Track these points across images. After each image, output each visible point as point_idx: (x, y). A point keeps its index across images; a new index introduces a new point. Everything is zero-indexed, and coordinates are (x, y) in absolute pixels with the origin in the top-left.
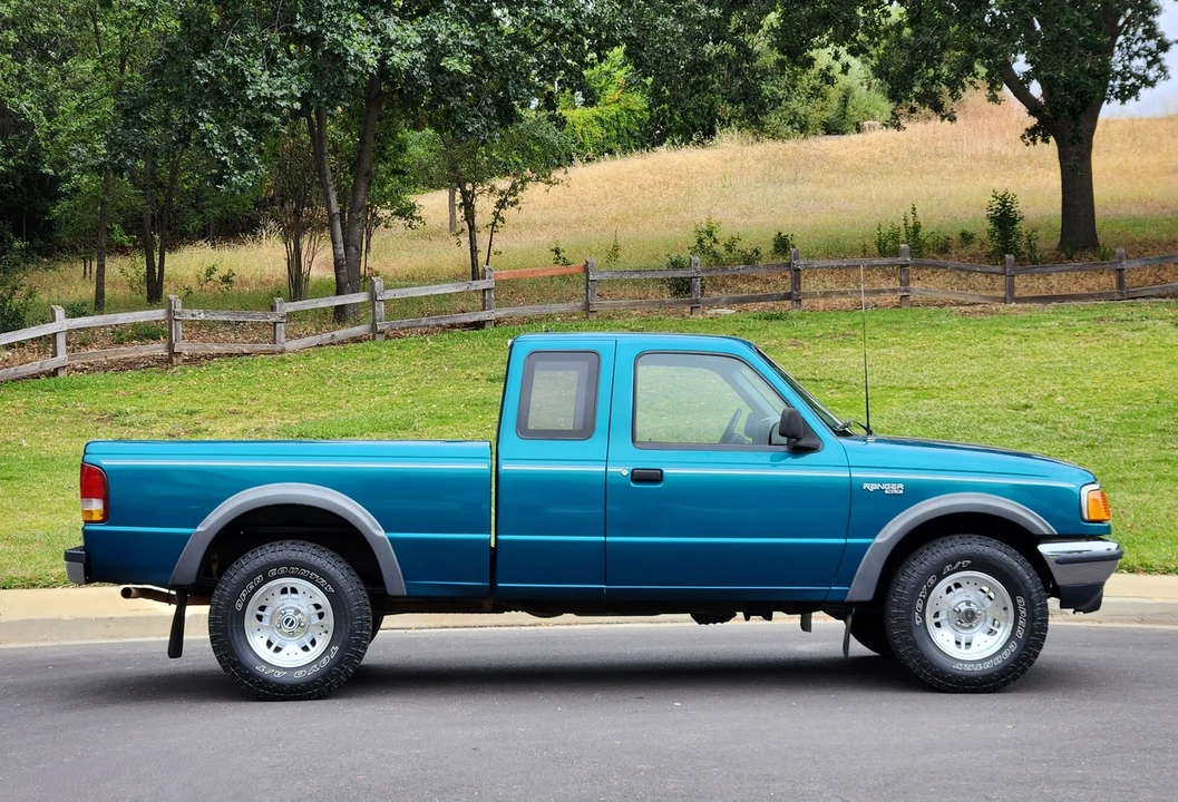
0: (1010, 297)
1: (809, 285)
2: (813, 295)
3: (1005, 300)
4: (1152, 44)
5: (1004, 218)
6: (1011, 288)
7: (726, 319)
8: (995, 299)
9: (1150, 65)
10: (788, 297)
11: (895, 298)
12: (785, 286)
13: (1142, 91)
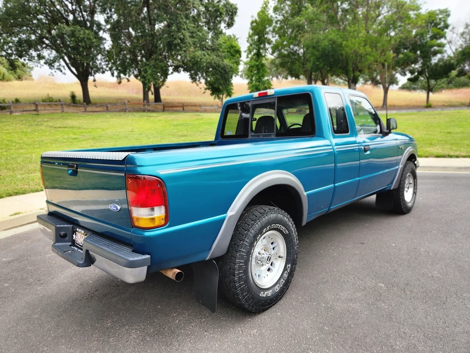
0: (85, 111)
1: (39, 108)
2: (42, 110)
3: (85, 112)
4: (107, 63)
5: (73, 97)
6: (86, 110)
7: (18, 115)
8: (82, 112)
9: (107, 67)
10: (35, 110)
11: (61, 111)
12: (34, 108)
13: (106, 72)
